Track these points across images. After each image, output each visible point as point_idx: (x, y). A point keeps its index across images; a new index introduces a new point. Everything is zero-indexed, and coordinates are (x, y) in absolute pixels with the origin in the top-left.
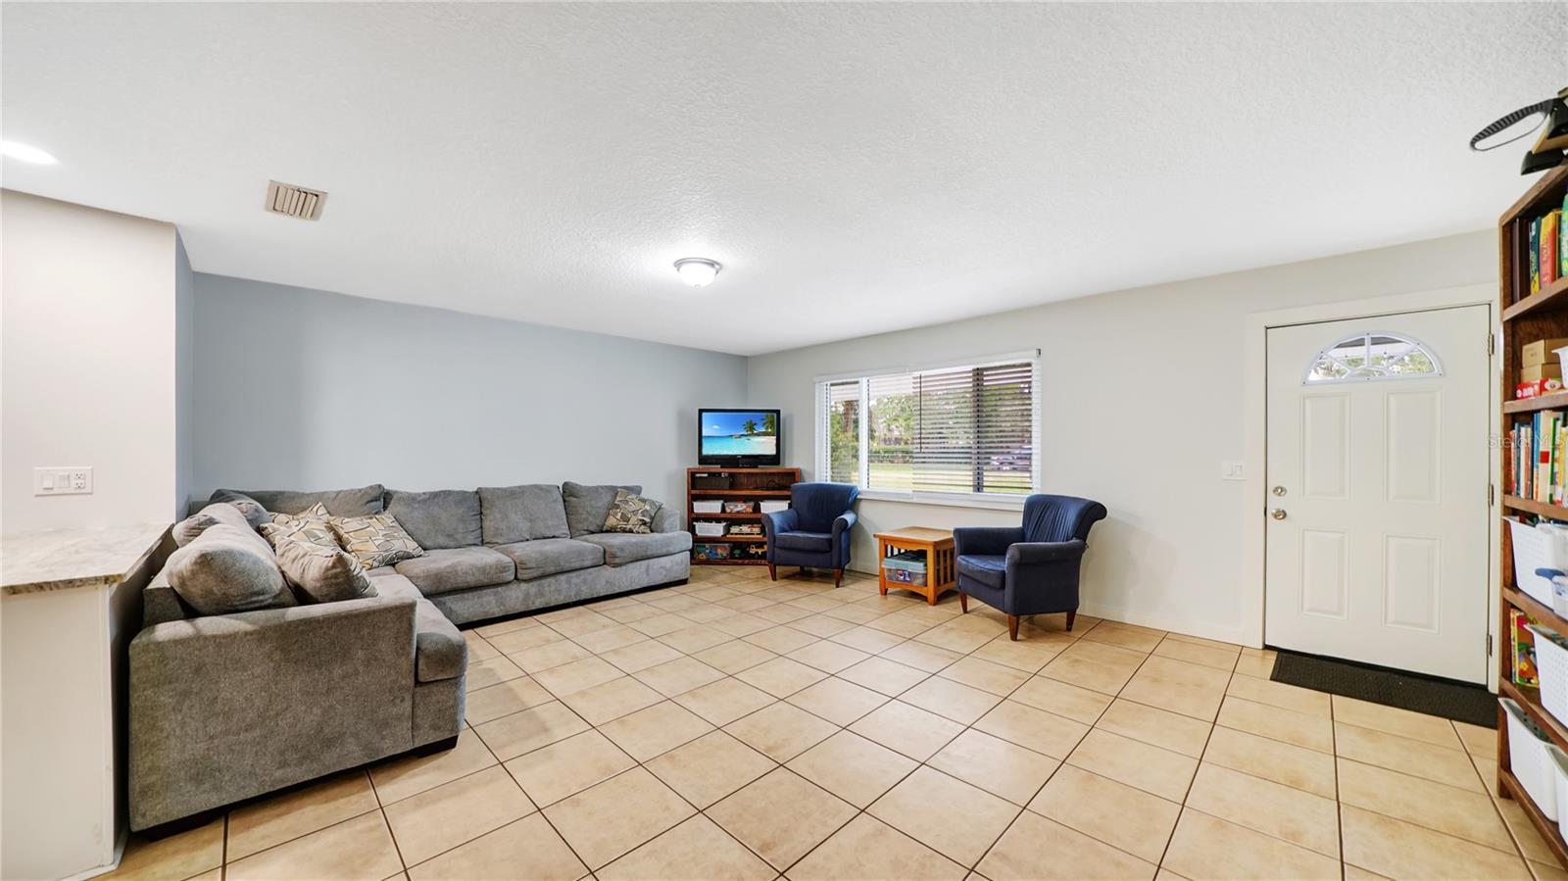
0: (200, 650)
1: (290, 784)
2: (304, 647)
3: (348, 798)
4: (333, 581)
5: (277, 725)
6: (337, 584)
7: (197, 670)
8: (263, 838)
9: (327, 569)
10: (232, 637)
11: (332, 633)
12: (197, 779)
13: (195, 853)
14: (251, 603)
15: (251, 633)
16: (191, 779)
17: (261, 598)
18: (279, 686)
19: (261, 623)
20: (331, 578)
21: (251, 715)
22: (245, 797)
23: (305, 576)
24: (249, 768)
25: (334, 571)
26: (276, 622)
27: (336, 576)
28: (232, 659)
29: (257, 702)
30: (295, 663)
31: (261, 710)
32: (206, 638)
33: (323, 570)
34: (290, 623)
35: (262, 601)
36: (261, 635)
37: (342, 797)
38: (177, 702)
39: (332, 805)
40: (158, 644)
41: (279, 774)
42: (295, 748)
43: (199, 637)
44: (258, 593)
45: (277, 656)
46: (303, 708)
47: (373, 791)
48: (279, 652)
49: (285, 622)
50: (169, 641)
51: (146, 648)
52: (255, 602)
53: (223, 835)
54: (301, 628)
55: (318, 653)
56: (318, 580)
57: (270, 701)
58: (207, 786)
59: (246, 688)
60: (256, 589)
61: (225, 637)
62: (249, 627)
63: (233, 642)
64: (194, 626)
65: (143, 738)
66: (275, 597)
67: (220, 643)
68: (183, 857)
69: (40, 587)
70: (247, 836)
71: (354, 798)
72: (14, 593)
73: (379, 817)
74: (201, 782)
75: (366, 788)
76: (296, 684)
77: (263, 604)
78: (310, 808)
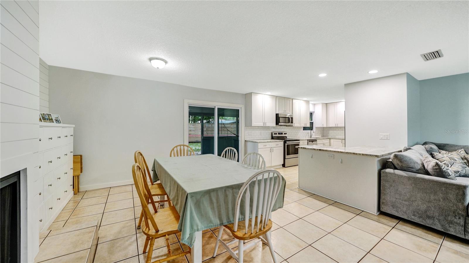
0: (394, 177)
1: (416, 222)
2: (421, 186)
3: (433, 237)
4: (435, 170)
5: (413, 204)
6: (437, 172)
7: (394, 181)
8: (405, 229)
9: (433, 166)
10: (402, 176)
11: (430, 185)
12: (393, 206)
13: (390, 222)
14: (409, 170)
15: (406, 177)
16: (392, 206)
17: (412, 169)
18: (414, 194)
19: (409, 175)
20: (434, 169)
21: (406, 198)
22: (404, 218)
23: (428, 167)
24: (405, 211)
25: (436, 167)
26: (413, 176)
27: (436, 169)
28: (401, 181)
29: (408, 195)
30: (419, 189)
31: (409, 197)
32: (396, 174)
33: (432, 166)
34: (417, 178)
35: (412, 170)
36: (409, 178)
37: (431, 235)
38: (389, 187)
39: (427, 235)
40: (386, 172)
41: (413, 217)
42: (418, 213)
43: (394, 174)
44: (411, 168)
45: (413, 185)
46: (421, 203)
47: (442, 240)
48: (414, 184)
49: (416, 177)
50: (388, 172)
51: (384, 172)
52: (410, 170)
53: (397, 223)
54: (420, 180)
55: (426, 189)
56: (431, 169)
57: (411, 196)
58: (395, 209)
59: (405, 190)
60: (410, 166)
61: (400, 176)
62: (406, 175)
63: (402, 177)
64: (394, 171)
65: (383, 192)
66: (417, 170)
67: (399, 177)
68: (388, 221)
69: (366, 155)
70: (401, 226)
71: (434, 238)
72: (363, 155)
73: (438, 246)
74: (394, 208)
75: (441, 238)
76: (419, 195)
77: (413, 171)
78: (420, 231)
